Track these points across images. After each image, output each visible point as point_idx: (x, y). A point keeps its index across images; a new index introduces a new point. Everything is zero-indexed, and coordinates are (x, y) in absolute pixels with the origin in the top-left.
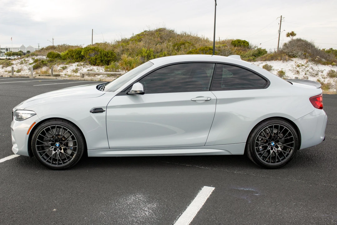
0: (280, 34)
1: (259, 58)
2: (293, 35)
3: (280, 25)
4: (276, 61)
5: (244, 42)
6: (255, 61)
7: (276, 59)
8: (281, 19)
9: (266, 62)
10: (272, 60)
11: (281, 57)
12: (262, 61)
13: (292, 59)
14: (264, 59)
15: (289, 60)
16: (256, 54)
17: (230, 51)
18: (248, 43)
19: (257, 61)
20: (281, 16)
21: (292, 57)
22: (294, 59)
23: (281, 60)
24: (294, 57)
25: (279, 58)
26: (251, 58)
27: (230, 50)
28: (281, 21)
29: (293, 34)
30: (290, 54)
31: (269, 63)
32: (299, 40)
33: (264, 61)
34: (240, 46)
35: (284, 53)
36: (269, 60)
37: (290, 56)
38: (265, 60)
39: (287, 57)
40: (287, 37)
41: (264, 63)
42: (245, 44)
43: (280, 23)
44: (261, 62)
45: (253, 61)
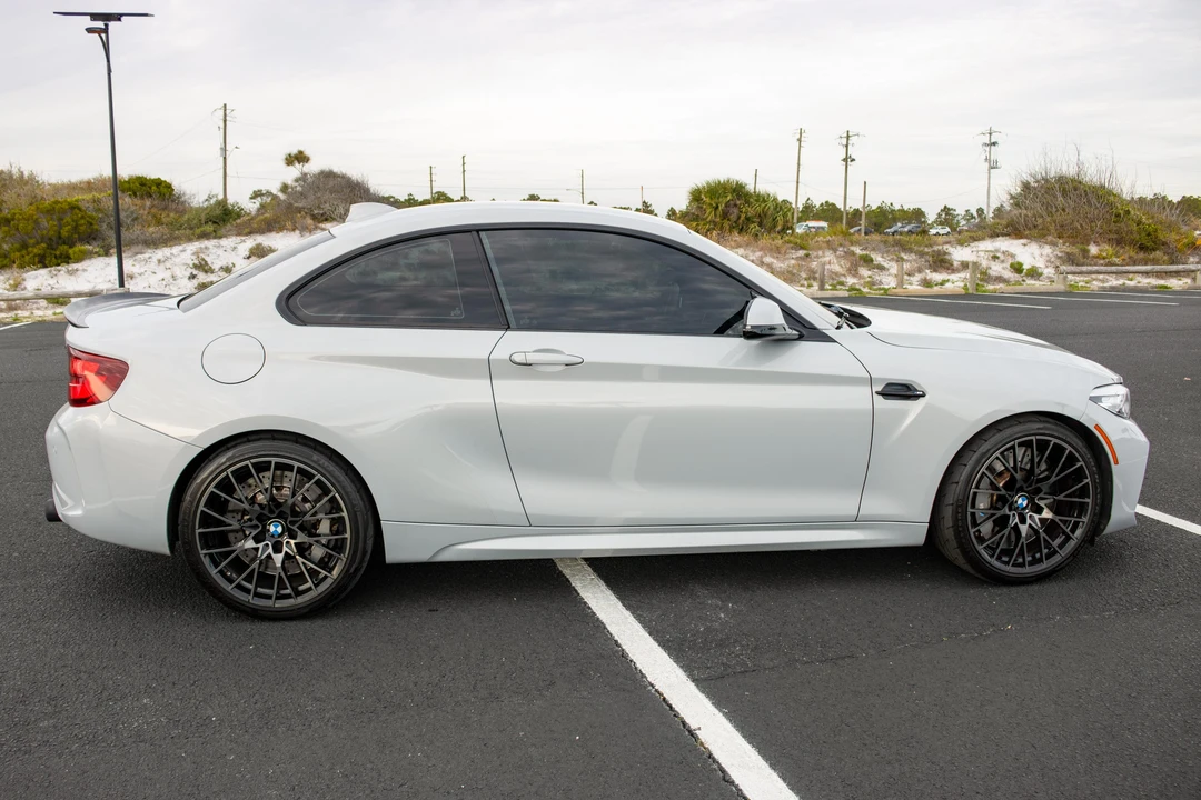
1: (228, 226)
2: (303, 161)
3: (222, 130)
4: (281, 234)
5: (159, 183)
6: (220, 237)
7: (281, 229)
8: (225, 115)
9: (254, 236)
10: (270, 231)
11: (294, 223)
12: (239, 234)
13: (323, 226)
14: (247, 230)
15: (316, 228)
16: (217, 217)
17: (132, 213)
18: (169, 186)
19: (226, 236)
20: (225, 105)
21: (322, 222)
22: (327, 225)
23: (294, 230)
24: (326, 220)
25: (289, 225)
26: (209, 228)
27: (133, 208)
28: (225, 121)
29: (300, 158)
30: (316, 212)
31: (265, 240)
32: (328, 175)
33: (247, 234)
34: (150, 195)
35: (299, 210)
36: (261, 232)
37: (314, 217)
38: (250, 233)
39: (309, 221)
40: (288, 164)
41: (250, 242)
42: (164, 190)
43: (222, 125)
44: (239, 238)
45: (215, 238)
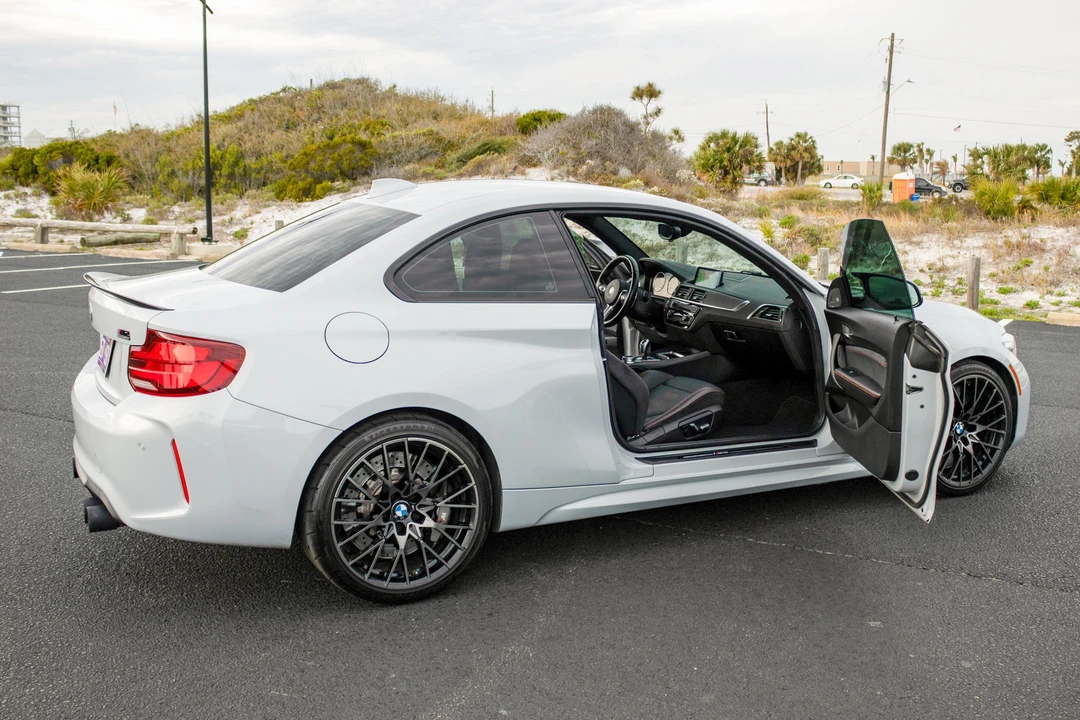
0: (888, 92)
